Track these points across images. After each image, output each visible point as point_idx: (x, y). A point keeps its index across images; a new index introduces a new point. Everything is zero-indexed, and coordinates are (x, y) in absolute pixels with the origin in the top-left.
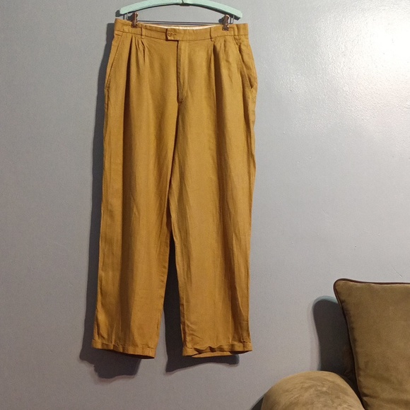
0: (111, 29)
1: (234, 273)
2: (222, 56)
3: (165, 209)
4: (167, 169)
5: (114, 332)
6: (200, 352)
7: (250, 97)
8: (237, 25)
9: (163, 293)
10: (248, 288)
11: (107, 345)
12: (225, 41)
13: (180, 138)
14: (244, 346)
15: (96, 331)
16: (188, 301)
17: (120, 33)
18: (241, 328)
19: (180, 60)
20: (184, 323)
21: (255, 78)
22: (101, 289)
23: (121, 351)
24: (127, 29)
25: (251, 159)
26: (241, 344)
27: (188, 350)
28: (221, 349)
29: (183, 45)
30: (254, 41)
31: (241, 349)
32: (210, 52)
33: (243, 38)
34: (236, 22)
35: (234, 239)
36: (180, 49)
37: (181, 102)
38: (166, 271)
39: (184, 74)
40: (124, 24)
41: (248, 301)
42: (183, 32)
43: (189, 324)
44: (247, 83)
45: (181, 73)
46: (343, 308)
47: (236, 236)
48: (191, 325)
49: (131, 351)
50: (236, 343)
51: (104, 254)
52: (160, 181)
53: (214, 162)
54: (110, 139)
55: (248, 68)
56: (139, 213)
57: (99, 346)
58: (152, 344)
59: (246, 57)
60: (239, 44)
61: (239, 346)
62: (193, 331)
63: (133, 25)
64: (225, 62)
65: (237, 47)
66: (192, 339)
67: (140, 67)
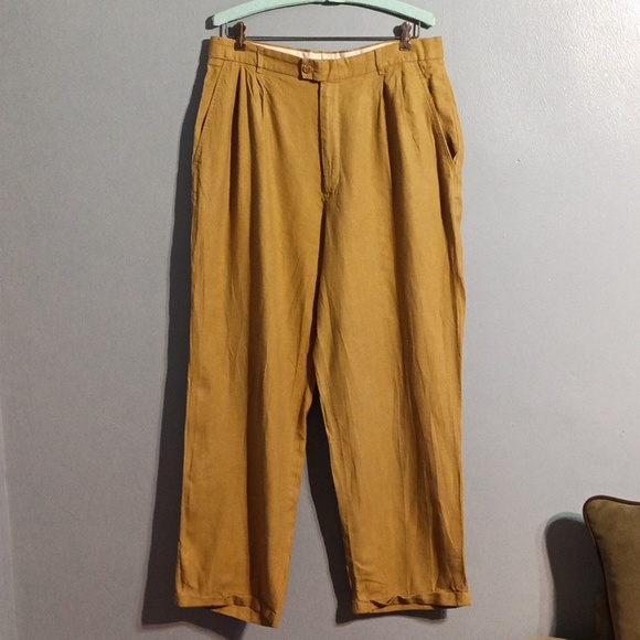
2: (399, 102)
6: (380, 606)
7: (451, 173)
8: (423, 41)
12: (403, 74)
13: (330, 258)
14: (457, 598)
16: (355, 531)
18: (451, 568)
19: (324, 118)
20: (351, 565)
26: (452, 595)
27: (360, 604)
28: (418, 601)
29: (328, 89)
31: (452, 603)
32: (377, 97)
33: (434, 64)
36: (325, 97)
37: (329, 192)
39: (333, 143)
41: (460, 524)
42: (327, 66)
43: (359, 565)
47: (435, 416)
48: (362, 568)
50: (442, 591)
53: (391, 291)
55: (447, 120)
59: (441, 103)
60: (428, 76)
61: (449, 598)
62: (367, 574)
63: (239, 47)
64: (405, 113)
65: (425, 81)
66: (367, 587)
67: (256, 128)
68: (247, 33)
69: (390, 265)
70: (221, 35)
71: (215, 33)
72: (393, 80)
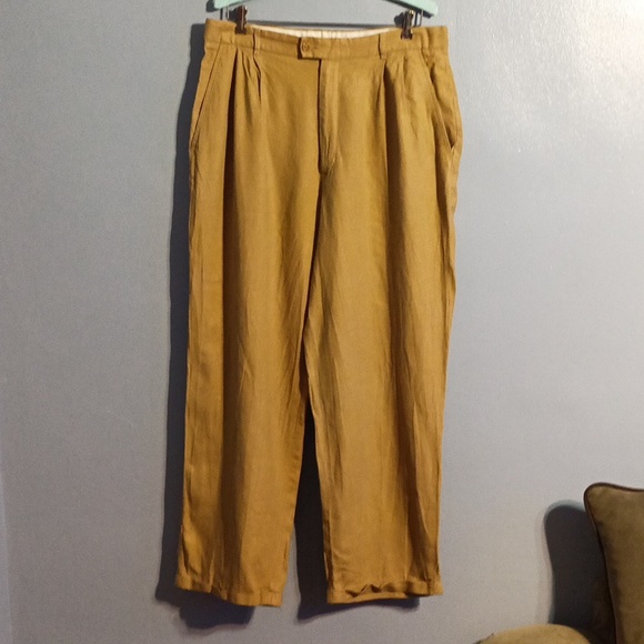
0: (198, 34)
1: (415, 469)
2: (400, 88)
3: (298, 361)
4: (301, 293)
5: (212, 565)
6: (354, 595)
7: (449, 163)
8: (428, 29)
9: (293, 500)
10: (437, 496)
11: (201, 586)
12: (406, 60)
14: (429, 587)
16: (336, 517)
17: (215, 45)
18: (425, 557)
19: (324, 96)
20: (330, 552)
21: (459, 130)
22: (189, 492)
23: (225, 598)
24: (230, 36)
25: (447, 275)
26: (425, 584)
27: (336, 594)
28: (390, 588)
29: (330, 69)
30: (458, 60)
31: (424, 591)
32: (378, 80)
33: (438, 53)
34: (426, 22)
35: (415, 413)
36: (324, 76)
37: (326, 174)
38: (300, 463)
39: (331, 122)
40: (222, 29)
42: (329, 43)
43: (337, 553)
44: (444, 138)
45: (326, 120)
46: (598, 534)
47: (419, 406)
48: (340, 556)
49: (241, 600)
50: (415, 580)
51: (193, 436)
52: (288, 311)
53: (382, 277)
54: (200, 241)
55: (446, 110)
56: (253, 374)
57: (188, 585)
58: (276, 586)
59: (443, 91)
60: (430, 65)
61: (421, 587)
62: (345, 563)
63: (240, 30)
64: (406, 100)
65: (428, 70)
66: (343, 577)
67: (253, 111)
68: (248, 17)
69: (382, 251)
70: (221, 18)
71: (214, 16)
72: (395, 65)
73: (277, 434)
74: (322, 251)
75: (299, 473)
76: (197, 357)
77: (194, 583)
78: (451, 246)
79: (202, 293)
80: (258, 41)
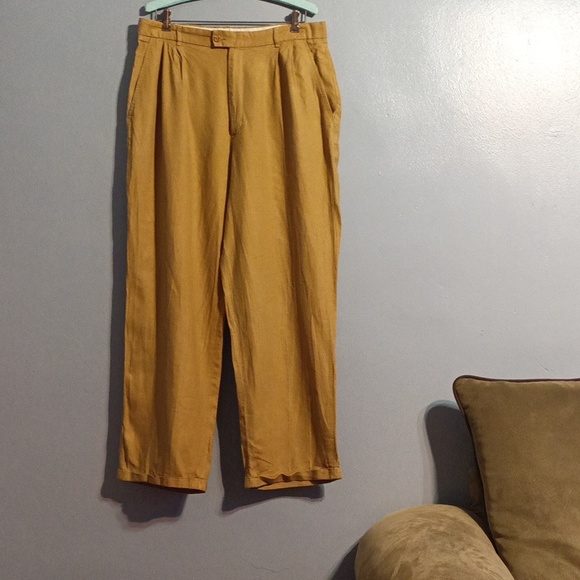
0: (133, 33)
1: (314, 371)
2: (290, 68)
3: (216, 285)
4: (217, 227)
5: (148, 457)
6: (269, 482)
7: (332, 125)
8: (311, 25)
9: (215, 403)
10: (333, 396)
11: (139, 476)
12: (294, 47)
13: (235, 184)
14: (330, 473)
15: (123, 456)
16: (250, 412)
17: (146, 39)
18: (326, 447)
19: (232, 76)
20: (246, 443)
21: (338, 98)
22: (129, 398)
23: (159, 483)
24: (156, 32)
25: (334, 212)
26: (326, 470)
27: (252, 479)
28: (298, 478)
29: (235, 54)
30: (335, 46)
31: (326, 477)
32: (273, 63)
33: (319, 42)
34: (309, 20)
35: (313, 323)
36: (232, 59)
37: (234, 133)
38: (219, 370)
39: (238, 95)
40: (151, 26)
41: (334, 410)
42: (235, 36)
43: (252, 443)
44: (327, 105)
45: (234, 94)
46: (466, 416)
48: (255, 446)
49: (172, 483)
50: (318, 468)
51: (132, 350)
52: (207, 245)
53: (282, 217)
54: (136, 188)
55: (327, 84)
57: (128, 477)
58: (201, 473)
59: (324, 69)
60: (314, 51)
61: (324, 473)
62: (258, 453)
63: (166, 28)
64: (295, 77)
65: (312, 55)
66: (258, 465)
67: (176, 86)
68: (172, 17)
72: (286, 51)
73: (201, 345)
74: (233, 195)
75: (219, 379)
76: (134, 282)
77: (133, 474)
78: (336, 191)
79: (137, 230)
80: (180, 36)
